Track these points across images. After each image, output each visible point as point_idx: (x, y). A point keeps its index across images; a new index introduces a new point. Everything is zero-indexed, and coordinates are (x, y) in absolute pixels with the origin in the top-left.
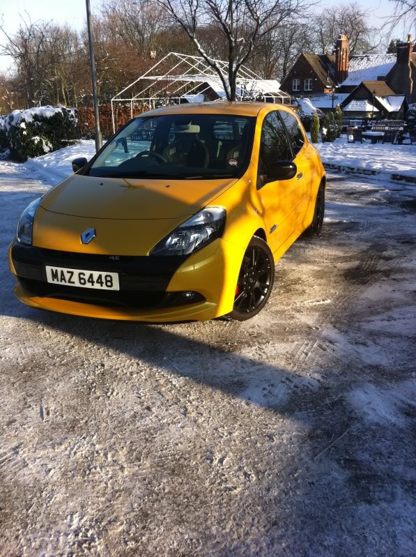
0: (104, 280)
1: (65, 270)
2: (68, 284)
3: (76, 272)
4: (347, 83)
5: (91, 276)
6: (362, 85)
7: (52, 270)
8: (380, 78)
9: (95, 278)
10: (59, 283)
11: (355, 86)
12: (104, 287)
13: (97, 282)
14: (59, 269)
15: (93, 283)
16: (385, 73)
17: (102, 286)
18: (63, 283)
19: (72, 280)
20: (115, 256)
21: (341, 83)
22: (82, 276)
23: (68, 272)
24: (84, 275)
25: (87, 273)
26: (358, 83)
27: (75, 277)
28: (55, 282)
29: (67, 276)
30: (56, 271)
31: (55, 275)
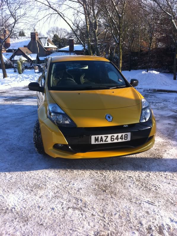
0: (123, 137)
1: (103, 136)
2: (104, 142)
3: (110, 136)
4: (10, 48)
5: (118, 136)
6: (19, 49)
7: (95, 137)
8: (25, 46)
9: (119, 137)
10: (99, 143)
11: (16, 50)
12: (124, 140)
13: (120, 138)
14: (100, 136)
15: (118, 139)
16: (27, 44)
17: (122, 140)
18: (101, 143)
19: (107, 140)
20: (126, 125)
21: (8, 48)
22: (113, 137)
23: (105, 137)
24: (114, 136)
25: (115, 135)
26: (17, 48)
27: (108, 139)
28: (97, 143)
29: (104, 139)
30: (98, 137)
31: (96, 140)
